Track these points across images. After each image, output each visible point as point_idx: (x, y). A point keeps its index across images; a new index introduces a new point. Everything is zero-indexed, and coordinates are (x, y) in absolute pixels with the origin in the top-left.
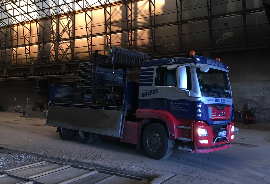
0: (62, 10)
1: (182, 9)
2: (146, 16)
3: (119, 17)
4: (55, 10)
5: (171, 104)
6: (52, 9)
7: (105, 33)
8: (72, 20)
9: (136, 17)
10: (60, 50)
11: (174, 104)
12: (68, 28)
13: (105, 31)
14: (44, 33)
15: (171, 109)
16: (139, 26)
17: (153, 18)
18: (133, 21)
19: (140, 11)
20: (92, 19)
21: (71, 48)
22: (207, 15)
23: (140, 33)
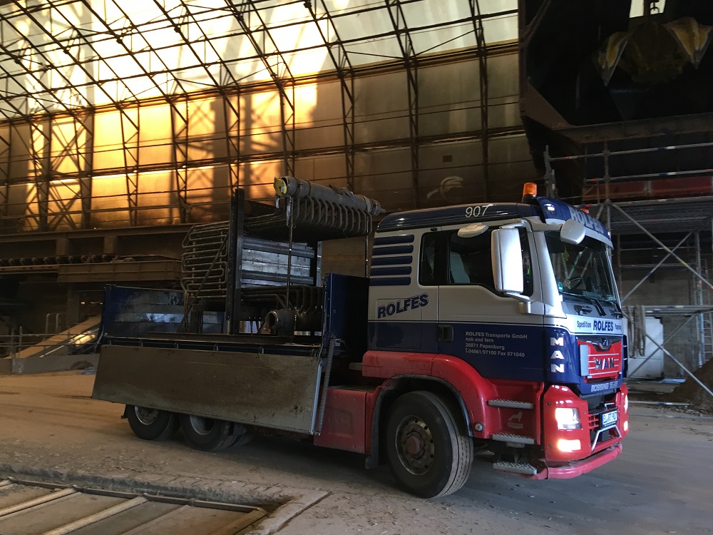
0: (60, 102)
1: (355, 118)
2: (273, 130)
3: (207, 127)
4: (42, 102)
5: (469, 337)
6: (33, 97)
7: (173, 165)
8: (85, 128)
9: (248, 129)
10: (54, 203)
11: (478, 337)
12: (74, 147)
13: (172, 159)
14: (10, 157)
15: (470, 351)
16: (255, 151)
17: (290, 134)
18: (243, 140)
19: (259, 117)
20: (138, 128)
21: (82, 198)
22: (409, 136)
23: (258, 168)
